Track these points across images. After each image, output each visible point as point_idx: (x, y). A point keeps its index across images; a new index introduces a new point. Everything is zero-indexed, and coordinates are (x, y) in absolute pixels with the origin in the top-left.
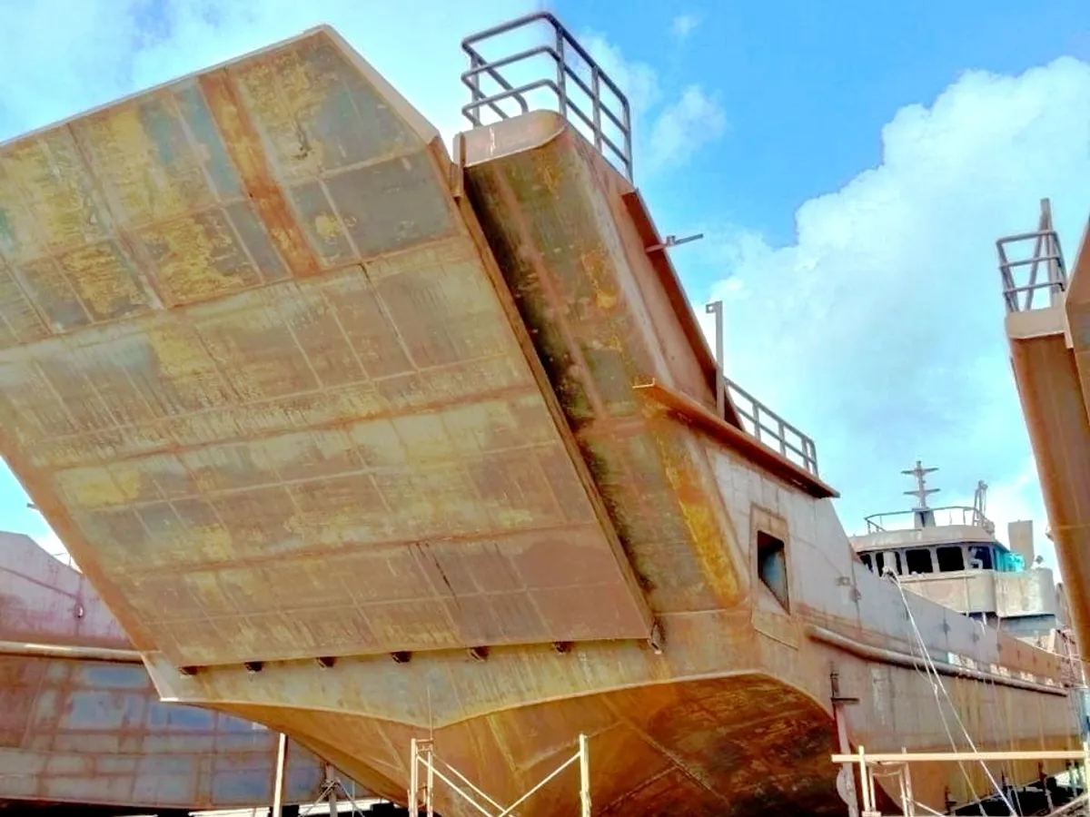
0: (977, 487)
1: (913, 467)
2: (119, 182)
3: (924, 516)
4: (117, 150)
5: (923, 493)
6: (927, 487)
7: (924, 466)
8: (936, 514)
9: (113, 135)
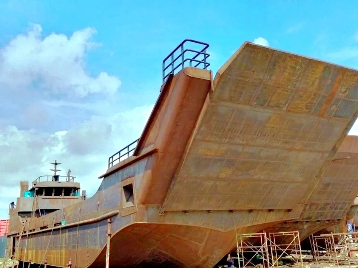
0: (68, 171)
1: (54, 162)
2: (308, 78)
3: (56, 178)
4: (314, 71)
5: (56, 171)
6: (57, 169)
7: (57, 162)
8: (59, 177)
9: (317, 68)
